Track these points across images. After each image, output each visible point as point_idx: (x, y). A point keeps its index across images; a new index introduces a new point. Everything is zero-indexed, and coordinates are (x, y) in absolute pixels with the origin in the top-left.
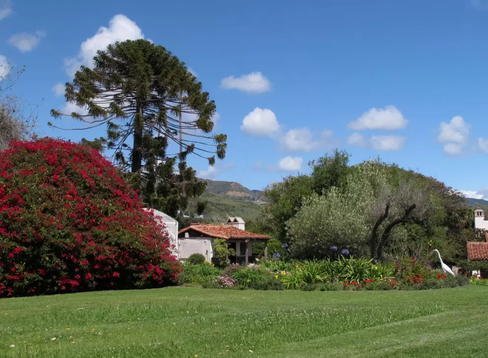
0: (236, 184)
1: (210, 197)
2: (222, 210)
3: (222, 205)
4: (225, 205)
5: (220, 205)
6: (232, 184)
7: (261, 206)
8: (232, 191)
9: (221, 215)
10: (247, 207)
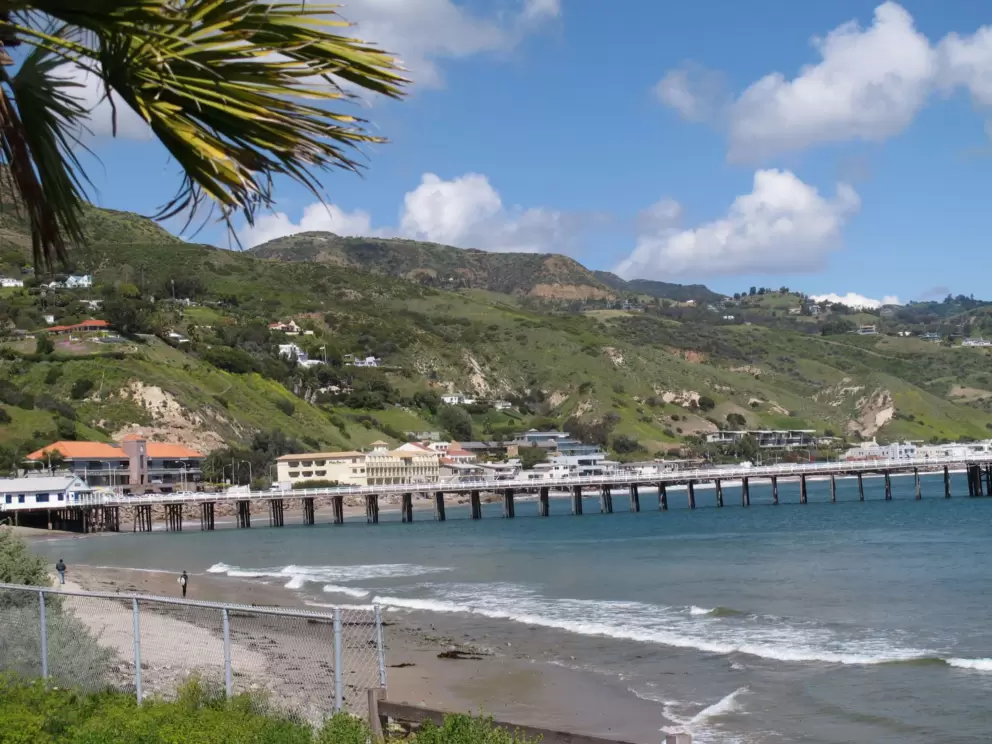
0: (563, 261)
1: (419, 297)
2: (448, 340)
3: (454, 322)
4: (465, 323)
5: (446, 322)
6: (546, 262)
7: (608, 325)
8: (550, 283)
9: (444, 356)
10: (537, 326)
